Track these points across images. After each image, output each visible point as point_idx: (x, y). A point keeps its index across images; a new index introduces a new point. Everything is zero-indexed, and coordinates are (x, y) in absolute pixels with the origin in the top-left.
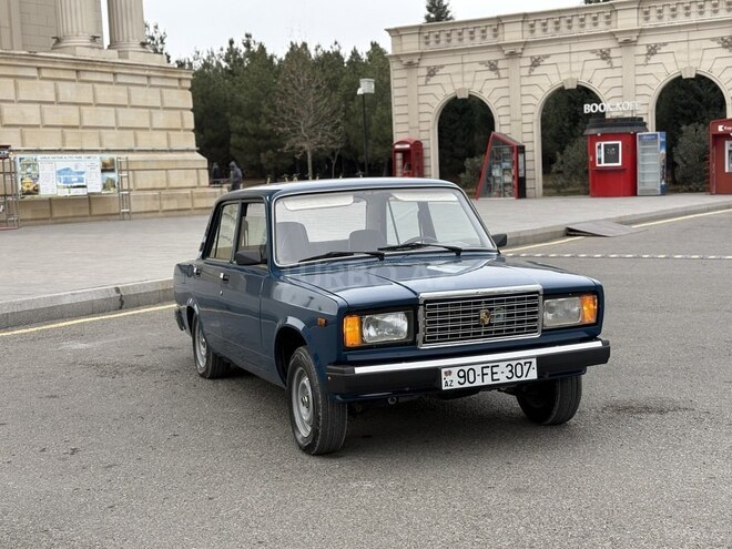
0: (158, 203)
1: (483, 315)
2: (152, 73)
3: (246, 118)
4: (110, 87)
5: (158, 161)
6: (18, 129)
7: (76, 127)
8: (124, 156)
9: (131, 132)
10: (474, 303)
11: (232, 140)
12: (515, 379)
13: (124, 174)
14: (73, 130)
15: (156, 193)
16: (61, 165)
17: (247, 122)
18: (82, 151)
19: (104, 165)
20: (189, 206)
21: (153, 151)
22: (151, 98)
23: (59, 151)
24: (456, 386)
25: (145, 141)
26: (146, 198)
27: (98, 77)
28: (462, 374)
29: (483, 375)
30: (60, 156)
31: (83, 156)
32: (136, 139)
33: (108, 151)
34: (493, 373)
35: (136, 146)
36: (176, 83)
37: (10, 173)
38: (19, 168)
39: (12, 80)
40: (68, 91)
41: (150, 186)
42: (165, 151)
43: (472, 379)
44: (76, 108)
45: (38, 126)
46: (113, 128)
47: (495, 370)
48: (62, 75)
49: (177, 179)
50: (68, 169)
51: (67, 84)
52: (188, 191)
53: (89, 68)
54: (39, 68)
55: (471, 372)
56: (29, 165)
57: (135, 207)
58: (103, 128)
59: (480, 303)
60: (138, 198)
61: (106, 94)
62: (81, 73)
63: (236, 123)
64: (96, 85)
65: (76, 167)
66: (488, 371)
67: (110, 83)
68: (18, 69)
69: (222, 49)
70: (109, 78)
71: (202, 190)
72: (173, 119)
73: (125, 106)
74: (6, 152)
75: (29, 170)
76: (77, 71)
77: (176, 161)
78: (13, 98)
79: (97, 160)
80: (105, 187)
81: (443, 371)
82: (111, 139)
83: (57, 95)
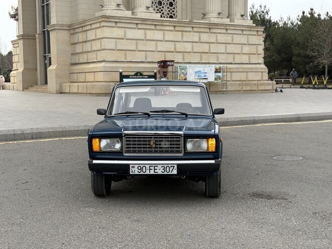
0: (241, 87)
1: (152, 143)
2: (244, 29)
3: (301, 49)
4: (224, 35)
5: (243, 68)
6: (182, 54)
7: (207, 53)
8: (225, 66)
9: (232, 55)
10: (149, 138)
11: (293, 59)
12: (166, 173)
13: (225, 74)
14: (206, 54)
15: (240, 82)
16: (197, 69)
17: (301, 50)
18: (209, 63)
19: (216, 69)
20: (256, 89)
21: (241, 64)
22: (243, 39)
23: (199, 63)
24: (137, 173)
25: (238, 59)
26: (235, 85)
27: (219, 31)
28: (139, 168)
29: (150, 169)
30: (197, 65)
31: (207, 65)
32: (234, 58)
33: (220, 63)
34: (155, 169)
35: (234, 61)
36: (255, 33)
37: (175, 72)
38: (179, 70)
39: (181, 33)
40: (205, 37)
41: (239, 79)
42: (248, 64)
43: (144, 171)
44: (208, 44)
45: (190, 52)
46: (224, 53)
47: (156, 168)
48: (203, 30)
49: (251, 76)
50: (200, 71)
51: (205, 34)
52: (256, 82)
53: (215, 27)
54: (193, 27)
55: (144, 168)
56: (183, 69)
57: (229, 88)
58: (219, 53)
59: (152, 138)
60: (231, 85)
61: (221, 38)
62: (211, 29)
63: (296, 51)
64: (218, 35)
65: (204, 70)
66: (153, 168)
67: (224, 33)
68: (183, 28)
69: (299, 16)
70: (224, 31)
71: (263, 82)
72: (253, 49)
73: (230, 44)
74: (173, 63)
75: (183, 71)
76: (210, 28)
77: (252, 68)
78: (181, 40)
79: (213, 67)
80: (216, 79)
81: (131, 166)
82: (222, 58)
83: (200, 39)
